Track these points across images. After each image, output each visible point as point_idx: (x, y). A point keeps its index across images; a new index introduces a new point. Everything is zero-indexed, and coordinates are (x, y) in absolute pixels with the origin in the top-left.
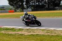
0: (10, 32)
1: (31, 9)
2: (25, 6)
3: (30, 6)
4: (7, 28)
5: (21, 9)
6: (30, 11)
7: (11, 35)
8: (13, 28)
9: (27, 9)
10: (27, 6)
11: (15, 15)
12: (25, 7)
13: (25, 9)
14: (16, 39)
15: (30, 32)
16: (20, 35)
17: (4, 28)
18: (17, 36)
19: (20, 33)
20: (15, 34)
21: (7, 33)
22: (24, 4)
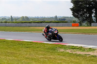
0: (79, 52)
2: (94, 18)
4: (73, 46)
5: (88, 22)
8: (81, 47)
11: (80, 30)
12: (94, 20)
13: (94, 22)
14: (87, 61)
16: (92, 56)
18: (88, 57)
19: (91, 53)
20: (85, 55)
21: (74, 53)
22: (93, 15)
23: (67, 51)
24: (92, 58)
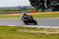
0: (32, 31)
1: (52, 9)
2: (46, 6)
3: (51, 6)
4: (29, 27)
5: (42, 9)
6: (51, 11)
7: (33, 34)
8: (35, 27)
9: (48, 9)
10: (48, 6)
11: (36, 15)
12: (46, 7)
13: (46, 9)
15: (51, 31)
16: (42, 34)
17: (26, 27)
18: (39, 35)
19: (41, 32)
20: (37, 33)
21: (29, 32)
22: (45, 4)
23: (24, 31)
24: (41, 35)
